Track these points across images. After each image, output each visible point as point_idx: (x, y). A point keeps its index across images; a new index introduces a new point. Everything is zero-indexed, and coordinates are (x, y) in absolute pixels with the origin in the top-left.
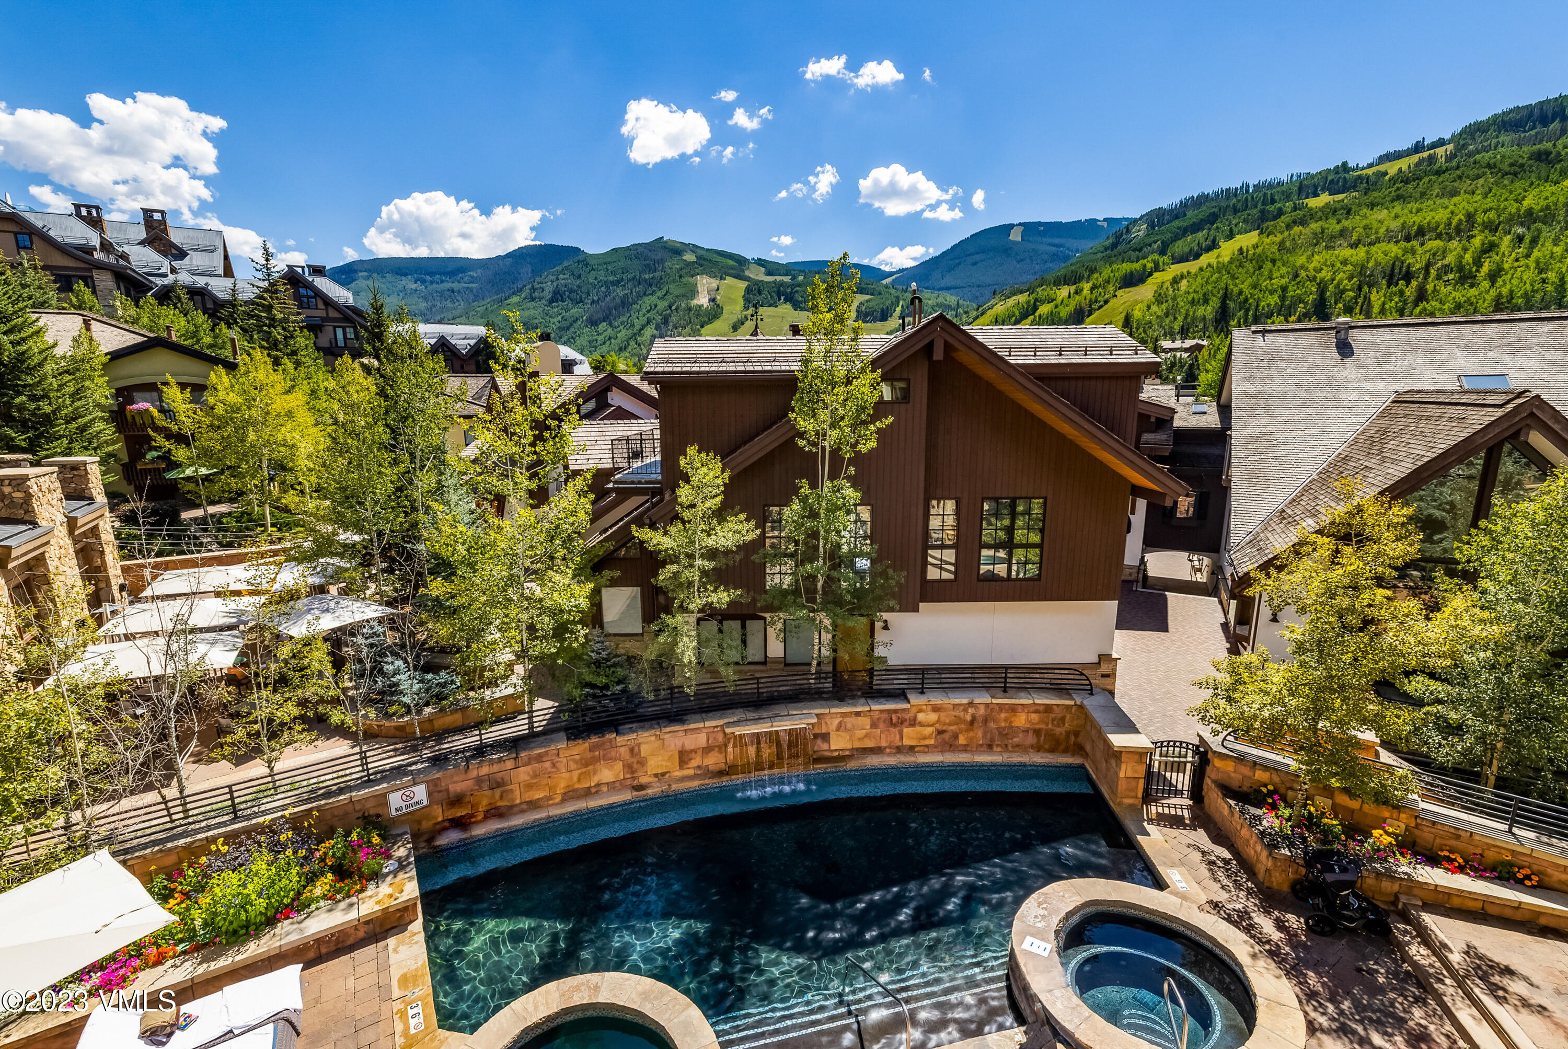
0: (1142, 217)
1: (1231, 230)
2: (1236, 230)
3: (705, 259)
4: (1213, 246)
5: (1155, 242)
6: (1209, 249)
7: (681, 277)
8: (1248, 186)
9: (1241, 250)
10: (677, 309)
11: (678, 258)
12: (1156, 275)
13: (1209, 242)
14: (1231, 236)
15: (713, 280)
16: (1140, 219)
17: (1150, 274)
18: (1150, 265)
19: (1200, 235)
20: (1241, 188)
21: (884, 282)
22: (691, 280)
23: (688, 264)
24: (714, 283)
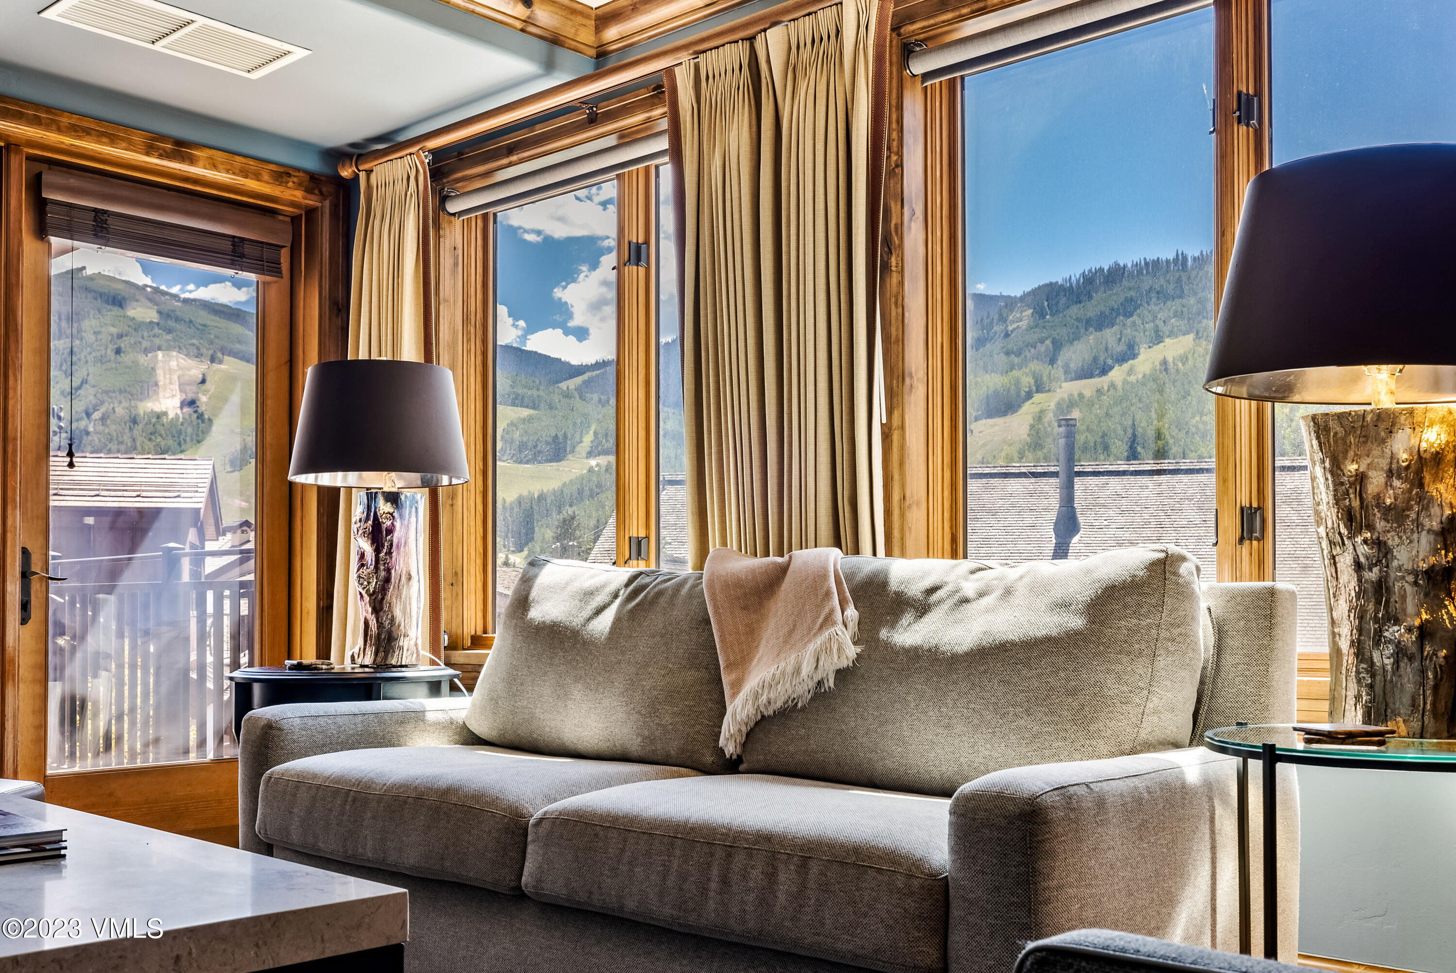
0: (1025, 296)
1: (1157, 330)
2: (1166, 329)
3: (178, 320)
4: (1129, 354)
5: (1042, 341)
6: (1122, 359)
7: (118, 351)
8: (1185, 259)
9: (1164, 362)
10: (103, 419)
11: (116, 311)
12: (1038, 397)
13: (1122, 348)
14: (1157, 338)
15: (191, 362)
16: (1022, 298)
17: (1029, 396)
18: (1027, 381)
19: (1109, 335)
20: (1176, 260)
21: (563, 385)
22: (142, 359)
23: (137, 326)
24: (196, 369)
